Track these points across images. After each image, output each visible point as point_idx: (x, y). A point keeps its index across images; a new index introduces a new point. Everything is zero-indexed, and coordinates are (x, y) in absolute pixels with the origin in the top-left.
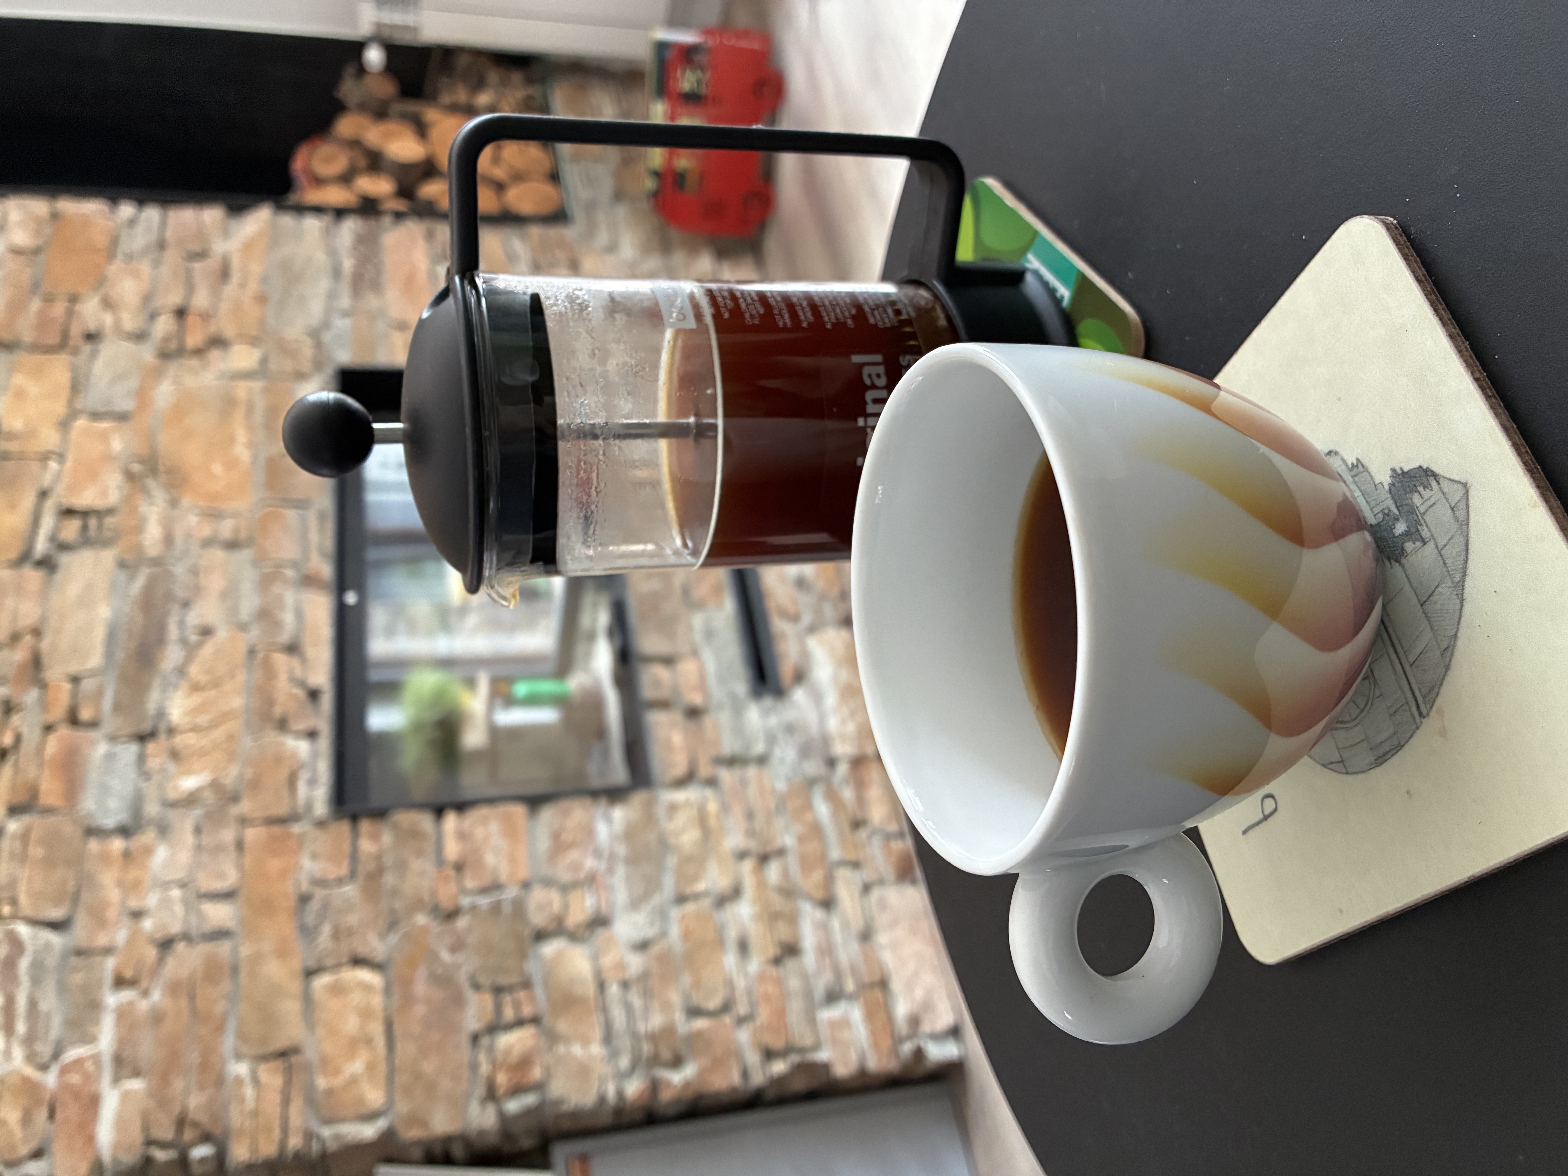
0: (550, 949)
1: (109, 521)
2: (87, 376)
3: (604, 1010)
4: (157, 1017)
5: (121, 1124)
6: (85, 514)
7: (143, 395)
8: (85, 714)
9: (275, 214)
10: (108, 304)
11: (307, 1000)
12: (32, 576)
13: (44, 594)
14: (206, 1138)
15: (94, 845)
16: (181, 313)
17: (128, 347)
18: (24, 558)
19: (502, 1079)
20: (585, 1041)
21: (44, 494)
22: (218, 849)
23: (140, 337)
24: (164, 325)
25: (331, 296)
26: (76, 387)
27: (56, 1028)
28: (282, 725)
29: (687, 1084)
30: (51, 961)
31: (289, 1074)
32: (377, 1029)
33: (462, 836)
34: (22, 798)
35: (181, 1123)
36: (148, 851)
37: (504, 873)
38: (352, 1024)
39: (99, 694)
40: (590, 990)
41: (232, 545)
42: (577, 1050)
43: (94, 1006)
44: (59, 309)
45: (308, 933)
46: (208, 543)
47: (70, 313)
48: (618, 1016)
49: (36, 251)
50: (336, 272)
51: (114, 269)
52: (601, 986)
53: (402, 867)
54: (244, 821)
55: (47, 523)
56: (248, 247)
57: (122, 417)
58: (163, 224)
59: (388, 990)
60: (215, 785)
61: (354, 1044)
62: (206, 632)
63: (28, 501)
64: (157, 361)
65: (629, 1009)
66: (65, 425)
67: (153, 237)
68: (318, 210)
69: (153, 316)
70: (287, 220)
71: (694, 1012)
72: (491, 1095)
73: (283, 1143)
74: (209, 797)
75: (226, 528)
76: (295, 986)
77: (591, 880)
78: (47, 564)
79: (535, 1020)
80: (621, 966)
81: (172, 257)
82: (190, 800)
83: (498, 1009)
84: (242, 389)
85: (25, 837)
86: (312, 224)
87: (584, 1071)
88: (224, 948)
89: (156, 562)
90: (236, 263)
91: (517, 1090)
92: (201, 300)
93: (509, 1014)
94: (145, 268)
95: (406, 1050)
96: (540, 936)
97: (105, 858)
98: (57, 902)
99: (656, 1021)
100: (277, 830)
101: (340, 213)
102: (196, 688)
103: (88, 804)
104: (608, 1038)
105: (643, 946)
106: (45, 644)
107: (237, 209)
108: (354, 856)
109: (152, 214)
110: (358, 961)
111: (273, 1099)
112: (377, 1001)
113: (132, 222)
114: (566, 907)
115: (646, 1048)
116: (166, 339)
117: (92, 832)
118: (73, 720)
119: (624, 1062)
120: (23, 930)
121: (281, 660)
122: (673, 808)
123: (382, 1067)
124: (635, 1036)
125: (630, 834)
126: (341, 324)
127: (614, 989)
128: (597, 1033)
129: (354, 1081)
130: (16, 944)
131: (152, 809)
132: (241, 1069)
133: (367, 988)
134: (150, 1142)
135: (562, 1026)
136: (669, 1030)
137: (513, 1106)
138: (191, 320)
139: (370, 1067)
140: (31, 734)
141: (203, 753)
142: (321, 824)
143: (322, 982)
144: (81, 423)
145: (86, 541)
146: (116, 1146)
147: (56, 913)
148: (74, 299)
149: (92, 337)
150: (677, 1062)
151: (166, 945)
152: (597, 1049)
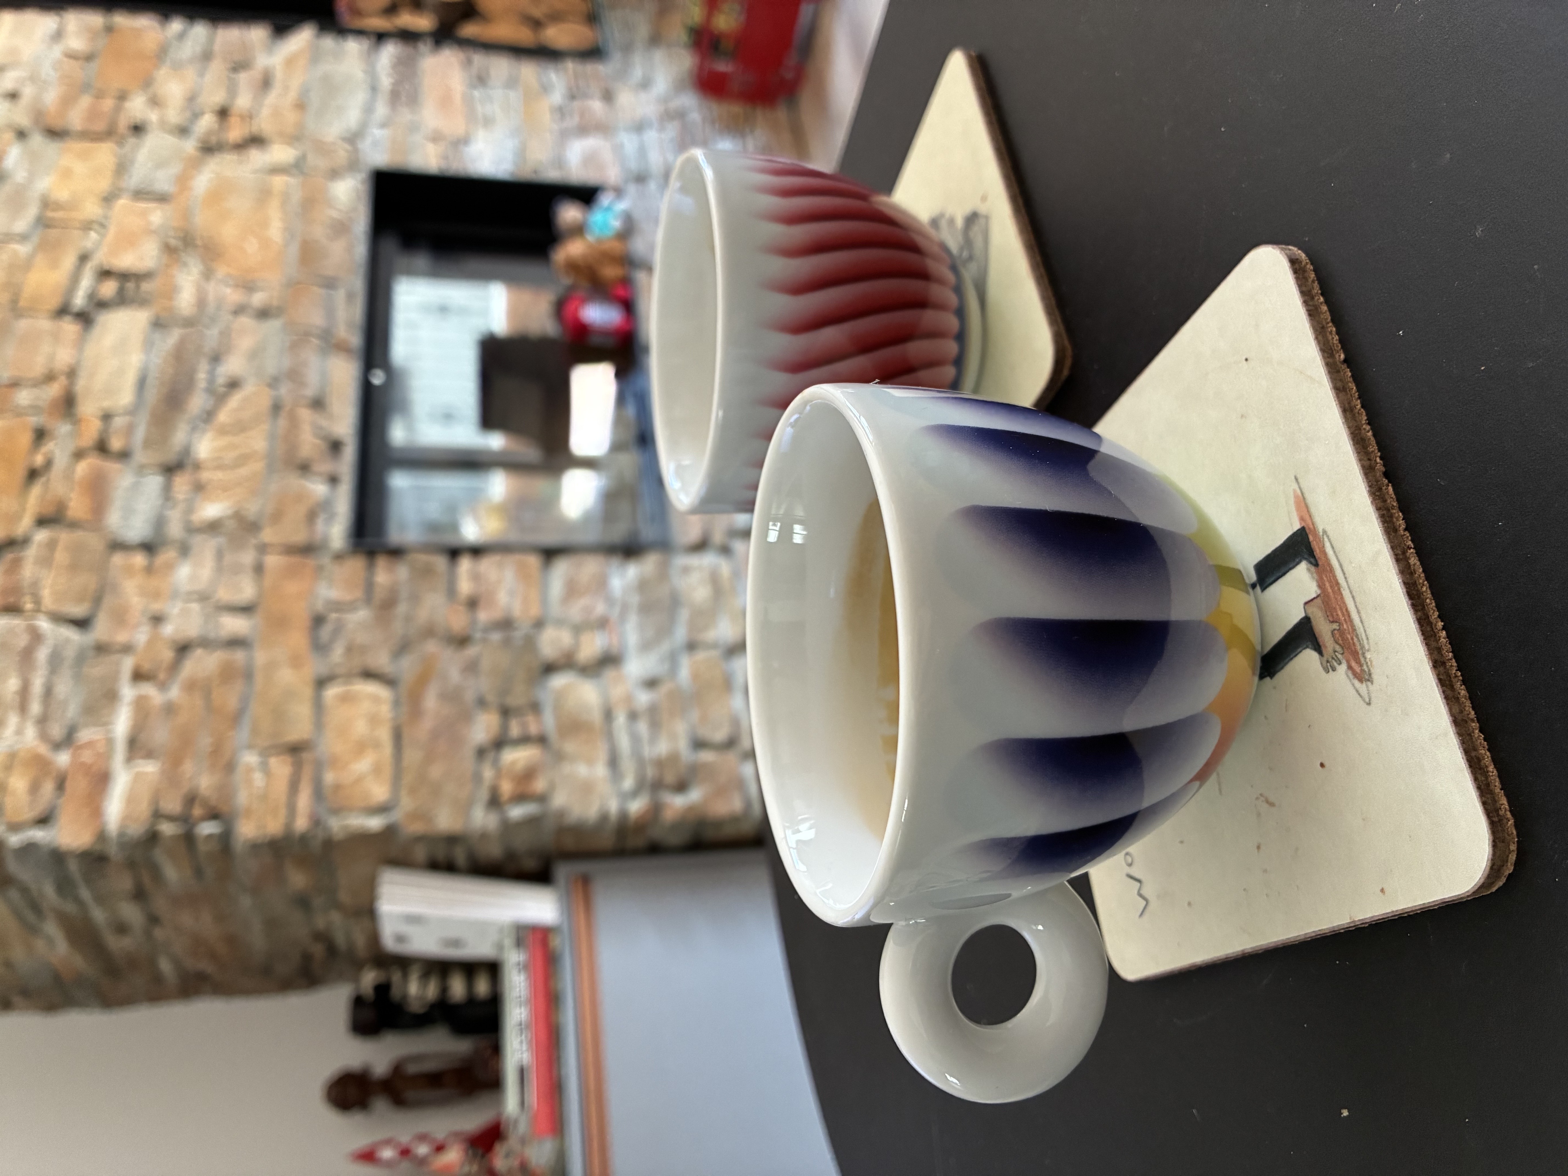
0: (559, 681)
1: (146, 286)
2: (132, 162)
3: (609, 735)
4: (170, 709)
5: (131, 799)
6: (124, 277)
7: (183, 180)
8: (116, 444)
9: (318, 36)
10: (155, 102)
11: (318, 706)
12: (70, 327)
13: (80, 343)
14: (214, 815)
15: (118, 559)
16: (223, 113)
17: (171, 140)
18: (63, 311)
19: (507, 788)
20: (590, 762)
21: (84, 258)
22: (237, 569)
23: (183, 131)
24: (207, 122)
25: (368, 109)
26: (122, 168)
27: (72, 711)
28: (304, 468)
29: (691, 809)
30: (70, 653)
31: (298, 767)
32: (384, 735)
33: (476, 577)
34: (49, 510)
35: (191, 799)
36: (170, 567)
37: (517, 610)
38: (360, 728)
39: (130, 429)
40: (596, 717)
41: (264, 314)
42: (582, 770)
43: (111, 696)
44: (108, 104)
45: (320, 648)
46: (239, 310)
47: (118, 109)
48: (624, 742)
49: (89, 58)
50: (374, 89)
51: (162, 73)
52: (608, 715)
53: (415, 599)
54: (263, 549)
55: (86, 282)
56: (290, 62)
57: (162, 198)
58: (211, 41)
59: (396, 703)
60: (238, 516)
61: (361, 748)
62: (234, 384)
63: (69, 261)
64: (198, 154)
65: (635, 739)
66: (108, 199)
67: (198, 49)
68: (360, 33)
69: (196, 116)
70: (328, 42)
71: (699, 744)
72: (495, 802)
73: (289, 825)
74: (231, 524)
75: (258, 299)
76: (308, 692)
77: (602, 624)
78: (85, 318)
79: (542, 740)
80: (629, 699)
81: (217, 67)
82: (213, 527)
83: (505, 727)
84: (279, 182)
85: (51, 545)
86: (353, 47)
87: (587, 788)
88: (239, 656)
89: (189, 323)
90: (279, 75)
91: (521, 798)
92: (243, 101)
93: (515, 730)
94: (190, 73)
95: (412, 756)
96: (550, 669)
97: (129, 570)
98: (80, 600)
99: (662, 748)
100: (295, 560)
101: (381, 37)
102: (223, 431)
103: (114, 519)
104: (613, 762)
105: (651, 683)
106: (81, 385)
107: (281, 30)
108: (369, 587)
109: (200, 31)
110: (369, 675)
111: (281, 786)
112: (385, 710)
113: (181, 36)
114: (577, 645)
115: (650, 772)
116: (209, 133)
117: (117, 546)
118: (102, 447)
119: (628, 783)
120: (44, 624)
121: (305, 414)
122: (686, 570)
123: (388, 770)
124: (641, 762)
125: (643, 586)
126: (377, 133)
127: (621, 719)
128: (602, 756)
129: (359, 780)
130: (36, 637)
131: (175, 529)
132: (250, 758)
133: (376, 699)
134: (158, 815)
135: (570, 747)
136: (673, 758)
137: (517, 812)
138: (234, 120)
139: (377, 770)
140: (61, 459)
141: (225, 488)
142: (339, 557)
143: (332, 692)
144: (123, 202)
145: (122, 300)
146: (126, 818)
147: (78, 610)
148: (122, 97)
149: (138, 129)
150: (681, 787)
151: (183, 649)
152: (600, 771)
